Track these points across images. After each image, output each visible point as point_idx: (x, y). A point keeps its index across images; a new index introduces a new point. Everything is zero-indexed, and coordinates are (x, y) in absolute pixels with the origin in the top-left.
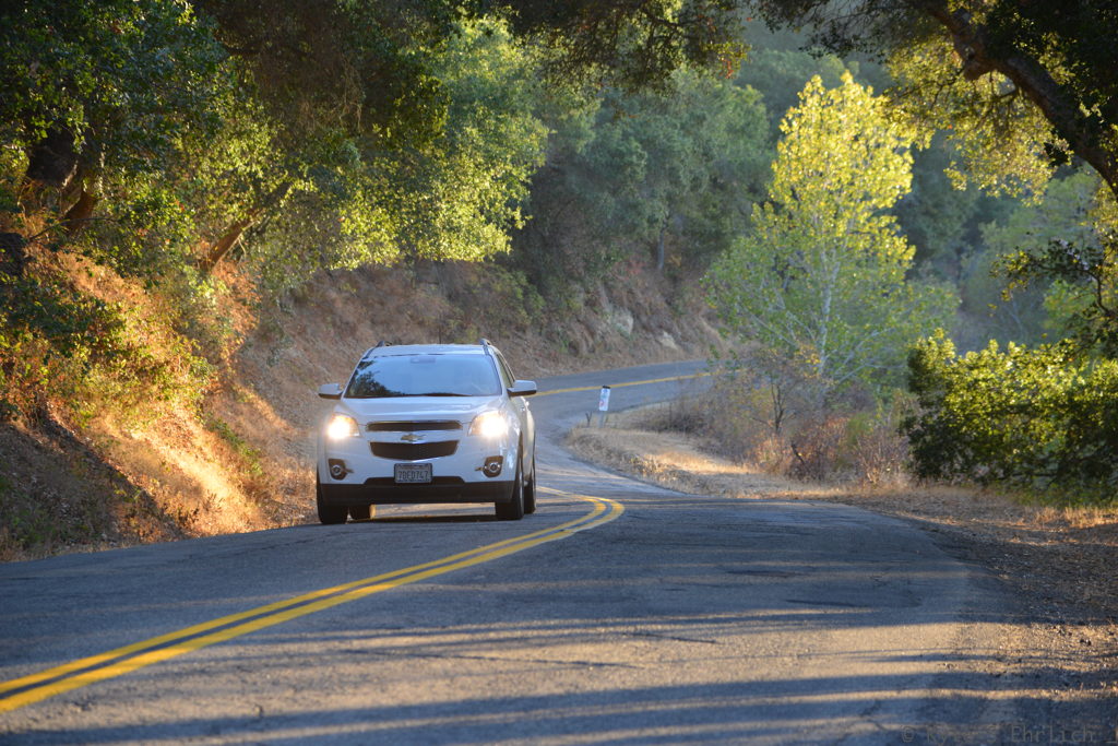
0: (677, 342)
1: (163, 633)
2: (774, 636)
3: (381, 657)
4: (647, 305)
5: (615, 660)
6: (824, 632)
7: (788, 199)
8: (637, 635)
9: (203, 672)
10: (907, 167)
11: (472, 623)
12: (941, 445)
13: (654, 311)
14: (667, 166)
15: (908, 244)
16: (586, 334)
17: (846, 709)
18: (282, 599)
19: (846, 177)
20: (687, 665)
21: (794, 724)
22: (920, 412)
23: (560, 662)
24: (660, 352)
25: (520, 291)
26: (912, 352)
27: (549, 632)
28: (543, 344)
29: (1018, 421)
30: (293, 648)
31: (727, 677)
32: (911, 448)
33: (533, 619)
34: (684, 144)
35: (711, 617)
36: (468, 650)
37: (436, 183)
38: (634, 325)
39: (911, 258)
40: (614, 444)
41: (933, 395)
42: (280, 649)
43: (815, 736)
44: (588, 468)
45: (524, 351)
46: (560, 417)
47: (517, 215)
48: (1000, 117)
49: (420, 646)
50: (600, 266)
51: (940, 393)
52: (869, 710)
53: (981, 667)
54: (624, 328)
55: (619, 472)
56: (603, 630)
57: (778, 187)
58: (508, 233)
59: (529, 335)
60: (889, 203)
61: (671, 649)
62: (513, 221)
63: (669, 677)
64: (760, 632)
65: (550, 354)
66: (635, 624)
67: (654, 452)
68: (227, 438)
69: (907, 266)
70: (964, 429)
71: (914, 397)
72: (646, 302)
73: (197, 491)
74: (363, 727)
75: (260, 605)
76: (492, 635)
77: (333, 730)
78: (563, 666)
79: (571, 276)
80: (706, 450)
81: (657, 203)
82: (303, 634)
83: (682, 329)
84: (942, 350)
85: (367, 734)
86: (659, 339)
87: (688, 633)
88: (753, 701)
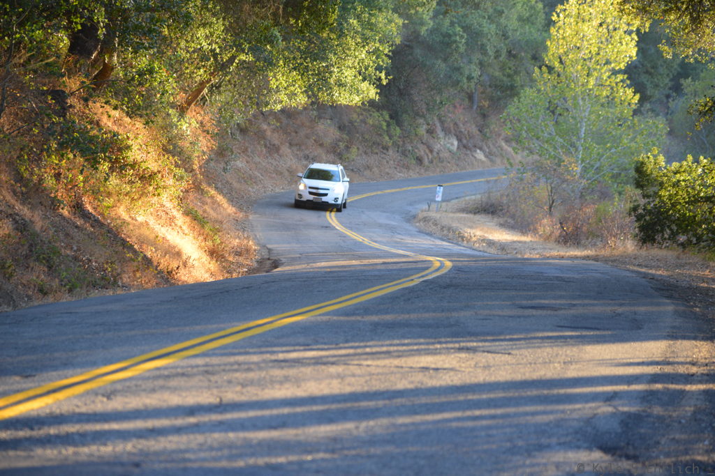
0: (486, 156)
1: (157, 349)
2: (548, 350)
3: (297, 364)
4: (466, 132)
5: (447, 366)
6: (581, 347)
7: (557, 64)
8: (461, 349)
9: (183, 375)
10: (634, 43)
11: (355, 342)
12: (655, 224)
13: (471, 137)
14: (479, 43)
15: (635, 93)
16: (427, 151)
17: (595, 397)
18: (233, 326)
19: (594, 50)
20: (493, 369)
21: (561, 407)
22: (642, 202)
23: (411, 368)
24: (475, 163)
25: (384, 124)
26: (637, 162)
27: (404, 348)
28: (399, 158)
29: (706, 207)
30: (241, 358)
31: (518, 377)
32: (637, 224)
33: (394, 339)
34: (490, 29)
35: (508, 337)
36: (352, 360)
37: (331, 56)
38: (458, 145)
39: (636, 102)
40: (445, 222)
41: (651, 190)
42: (232, 359)
43: (575, 416)
44: (429, 238)
45: (387, 162)
46: (411, 205)
47: (383, 75)
48: (694, 11)
49: (321, 357)
50: (436, 108)
51: (655, 189)
52: (610, 398)
53: (681, 370)
54: (451, 148)
55: (449, 240)
56: (438, 346)
57: (550, 57)
58: (377, 87)
59: (391, 152)
60: (622, 66)
61: (483, 358)
62: (380, 79)
63: (481, 377)
64: (539, 347)
65: (404, 164)
66: (459, 342)
67: (471, 227)
68: (198, 220)
69: (634, 107)
70: (671, 212)
71: (639, 191)
72: (466, 130)
73: (178, 254)
74: (286, 411)
75: (219, 330)
76: (368, 350)
77: (267, 413)
78: (412, 370)
79: (417, 114)
80: (504, 226)
81: (473, 67)
82: (247, 350)
83: (489, 147)
84: (656, 162)
85: (289, 415)
86: (474, 154)
87: (494, 348)
88: (534, 392)
